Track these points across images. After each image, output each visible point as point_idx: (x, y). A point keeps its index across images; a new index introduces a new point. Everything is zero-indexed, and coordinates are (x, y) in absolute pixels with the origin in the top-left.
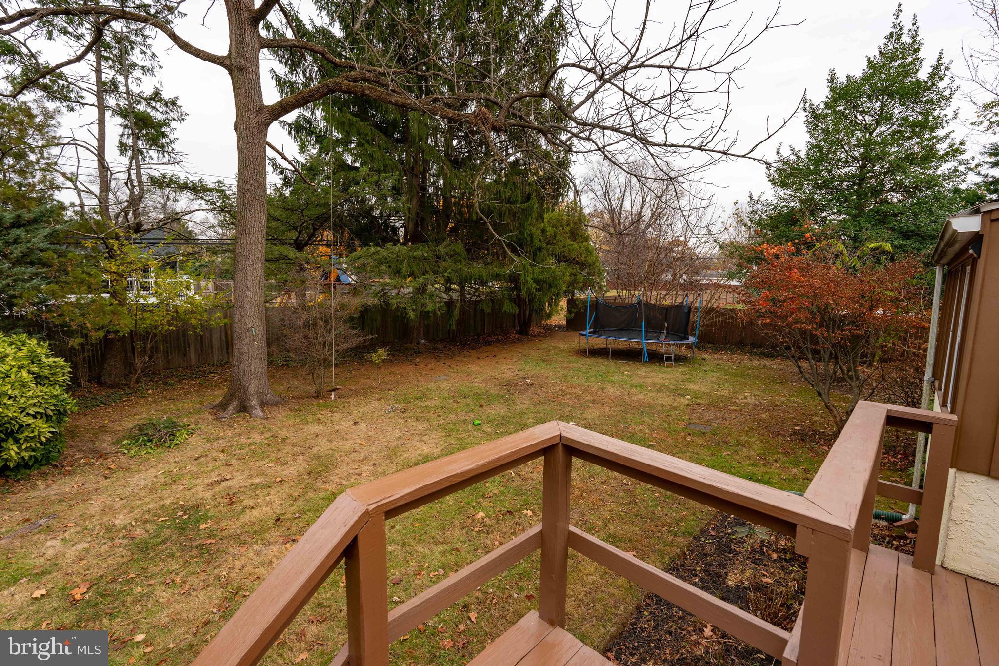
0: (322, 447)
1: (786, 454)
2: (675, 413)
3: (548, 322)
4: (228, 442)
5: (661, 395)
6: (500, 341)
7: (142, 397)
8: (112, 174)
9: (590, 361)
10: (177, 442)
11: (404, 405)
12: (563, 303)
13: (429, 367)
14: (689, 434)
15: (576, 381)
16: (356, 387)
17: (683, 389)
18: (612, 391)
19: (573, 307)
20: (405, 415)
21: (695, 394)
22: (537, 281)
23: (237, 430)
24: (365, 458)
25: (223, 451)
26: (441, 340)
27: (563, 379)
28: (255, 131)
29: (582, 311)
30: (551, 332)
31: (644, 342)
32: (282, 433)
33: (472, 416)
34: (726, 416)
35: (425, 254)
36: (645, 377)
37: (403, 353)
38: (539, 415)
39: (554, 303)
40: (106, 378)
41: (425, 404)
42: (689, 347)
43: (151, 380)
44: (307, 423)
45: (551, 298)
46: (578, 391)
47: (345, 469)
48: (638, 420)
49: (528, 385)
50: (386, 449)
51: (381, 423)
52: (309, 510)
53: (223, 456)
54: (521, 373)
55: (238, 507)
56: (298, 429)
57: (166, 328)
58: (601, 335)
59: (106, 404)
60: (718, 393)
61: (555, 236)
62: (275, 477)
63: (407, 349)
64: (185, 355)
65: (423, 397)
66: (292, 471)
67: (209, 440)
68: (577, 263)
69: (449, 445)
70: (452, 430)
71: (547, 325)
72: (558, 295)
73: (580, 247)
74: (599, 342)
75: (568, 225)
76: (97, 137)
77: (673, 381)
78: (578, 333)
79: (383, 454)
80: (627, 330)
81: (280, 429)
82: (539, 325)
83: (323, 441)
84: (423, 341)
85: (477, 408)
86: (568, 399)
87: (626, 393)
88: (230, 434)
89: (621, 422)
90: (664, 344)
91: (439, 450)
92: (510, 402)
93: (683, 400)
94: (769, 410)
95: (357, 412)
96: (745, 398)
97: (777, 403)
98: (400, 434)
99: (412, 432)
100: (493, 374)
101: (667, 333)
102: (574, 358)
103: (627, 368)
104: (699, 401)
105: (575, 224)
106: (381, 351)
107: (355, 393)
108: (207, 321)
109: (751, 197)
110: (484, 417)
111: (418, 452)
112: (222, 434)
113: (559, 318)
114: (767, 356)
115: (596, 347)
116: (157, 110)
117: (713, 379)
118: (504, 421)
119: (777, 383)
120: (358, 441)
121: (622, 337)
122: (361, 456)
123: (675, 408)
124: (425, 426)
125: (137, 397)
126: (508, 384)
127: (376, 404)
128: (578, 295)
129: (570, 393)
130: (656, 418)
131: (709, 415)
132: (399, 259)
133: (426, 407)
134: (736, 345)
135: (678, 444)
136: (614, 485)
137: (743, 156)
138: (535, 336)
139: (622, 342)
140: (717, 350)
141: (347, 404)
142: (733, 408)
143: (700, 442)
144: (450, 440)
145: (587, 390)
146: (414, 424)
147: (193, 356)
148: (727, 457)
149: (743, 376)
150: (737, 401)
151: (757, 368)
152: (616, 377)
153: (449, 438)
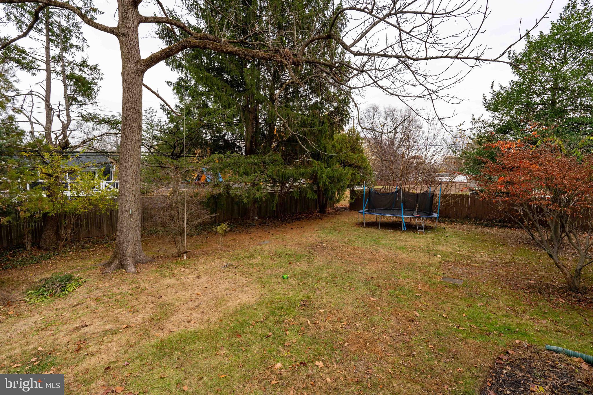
0: (168, 297)
1: (530, 304)
2: (432, 269)
3: (338, 205)
4: (103, 292)
5: (419, 255)
6: (307, 217)
7: (65, 257)
8: (54, 112)
9: (366, 230)
10: (66, 292)
11: (236, 262)
12: (347, 193)
13: (259, 235)
14: (446, 287)
15: (358, 245)
16: (207, 249)
17: (434, 250)
18: (384, 252)
19: (353, 195)
20: (235, 270)
21: (444, 254)
22: (329, 178)
23: (113, 282)
24: (198, 307)
25: (96, 300)
26: (269, 217)
27: (348, 243)
28: (134, 76)
29: (360, 197)
30: (340, 211)
31: (403, 218)
32: (143, 285)
33: (283, 271)
34: (471, 271)
35: (256, 161)
36: (406, 241)
37: (243, 226)
38: (331, 270)
39: (341, 192)
40: (42, 244)
41: (251, 262)
42: (433, 220)
43: (75, 245)
44: (164, 277)
45: (339, 189)
46: (359, 252)
47: (180, 316)
48: (405, 275)
49: (323, 247)
50: (215, 299)
51: (217, 277)
52: (137, 358)
53: (94, 304)
54: (319, 239)
55: (83, 353)
56: (156, 281)
57: (82, 210)
58: (373, 212)
59: (38, 262)
60: (461, 253)
61: (341, 149)
62: (123, 323)
63: (246, 223)
64: (100, 228)
65: (251, 256)
66: (139, 318)
67: (90, 290)
68: (356, 167)
69: (263, 295)
70: (266, 282)
71: (337, 207)
72: (343, 187)
73: (358, 157)
74: (371, 217)
75: (349, 143)
76: (45, 89)
77: (425, 244)
78: (357, 212)
79: (211, 303)
80: (390, 209)
81: (143, 281)
82: (332, 207)
83: (170, 291)
84: (256, 218)
85: (287, 265)
86: (352, 258)
87: (393, 253)
88: (107, 285)
89: (391, 276)
90: (417, 219)
91: (255, 299)
92: (310, 260)
93: (436, 259)
94: (503, 266)
95: (202, 268)
96: (482, 256)
97: (506, 261)
98: (228, 286)
99: (237, 284)
100: (301, 240)
101: (418, 211)
102: (355, 228)
103: (392, 235)
104: (447, 259)
105: (354, 142)
106: (223, 225)
107: (206, 253)
108: (113, 206)
109: (473, 119)
110: (291, 272)
111: (238, 302)
112: (101, 286)
113: (345, 201)
114: (487, 226)
115: (370, 221)
116: (85, 73)
117: (454, 242)
118: (305, 276)
119: (501, 245)
120: (196, 292)
121: (387, 214)
122: (195, 304)
123: (431, 265)
124: (248, 279)
125: (61, 257)
126: (310, 246)
127: (217, 261)
128: (357, 188)
129: (353, 254)
130: (418, 273)
131: (458, 271)
132: (239, 164)
133: (251, 264)
134: (464, 218)
135: (439, 295)
136: (392, 335)
137: (494, 60)
138: (329, 214)
139: (387, 217)
140: (451, 222)
141: (197, 262)
142: (475, 265)
143: (456, 293)
144: (265, 291)
145: (365, 251)
146: (240, 277)
147: (105, 229)
148: (482, 308)
149: (474, 240)
150: (476, 259)
151: (483, 234)
152: (385, 242)
153: (264, 289)
